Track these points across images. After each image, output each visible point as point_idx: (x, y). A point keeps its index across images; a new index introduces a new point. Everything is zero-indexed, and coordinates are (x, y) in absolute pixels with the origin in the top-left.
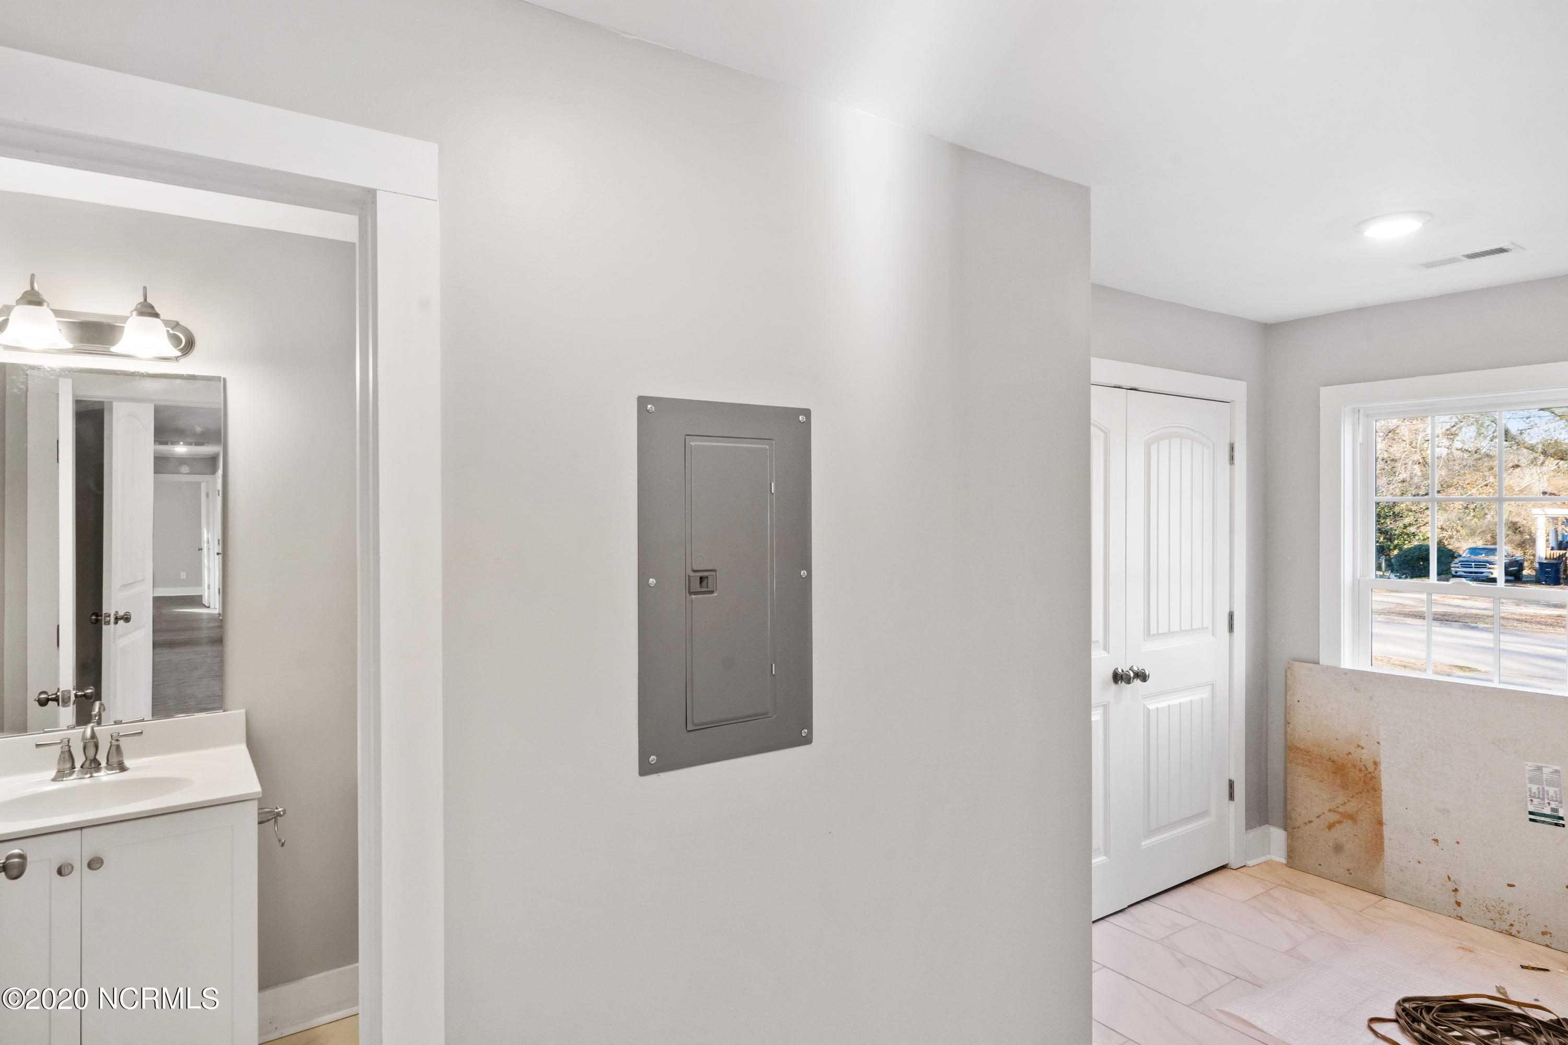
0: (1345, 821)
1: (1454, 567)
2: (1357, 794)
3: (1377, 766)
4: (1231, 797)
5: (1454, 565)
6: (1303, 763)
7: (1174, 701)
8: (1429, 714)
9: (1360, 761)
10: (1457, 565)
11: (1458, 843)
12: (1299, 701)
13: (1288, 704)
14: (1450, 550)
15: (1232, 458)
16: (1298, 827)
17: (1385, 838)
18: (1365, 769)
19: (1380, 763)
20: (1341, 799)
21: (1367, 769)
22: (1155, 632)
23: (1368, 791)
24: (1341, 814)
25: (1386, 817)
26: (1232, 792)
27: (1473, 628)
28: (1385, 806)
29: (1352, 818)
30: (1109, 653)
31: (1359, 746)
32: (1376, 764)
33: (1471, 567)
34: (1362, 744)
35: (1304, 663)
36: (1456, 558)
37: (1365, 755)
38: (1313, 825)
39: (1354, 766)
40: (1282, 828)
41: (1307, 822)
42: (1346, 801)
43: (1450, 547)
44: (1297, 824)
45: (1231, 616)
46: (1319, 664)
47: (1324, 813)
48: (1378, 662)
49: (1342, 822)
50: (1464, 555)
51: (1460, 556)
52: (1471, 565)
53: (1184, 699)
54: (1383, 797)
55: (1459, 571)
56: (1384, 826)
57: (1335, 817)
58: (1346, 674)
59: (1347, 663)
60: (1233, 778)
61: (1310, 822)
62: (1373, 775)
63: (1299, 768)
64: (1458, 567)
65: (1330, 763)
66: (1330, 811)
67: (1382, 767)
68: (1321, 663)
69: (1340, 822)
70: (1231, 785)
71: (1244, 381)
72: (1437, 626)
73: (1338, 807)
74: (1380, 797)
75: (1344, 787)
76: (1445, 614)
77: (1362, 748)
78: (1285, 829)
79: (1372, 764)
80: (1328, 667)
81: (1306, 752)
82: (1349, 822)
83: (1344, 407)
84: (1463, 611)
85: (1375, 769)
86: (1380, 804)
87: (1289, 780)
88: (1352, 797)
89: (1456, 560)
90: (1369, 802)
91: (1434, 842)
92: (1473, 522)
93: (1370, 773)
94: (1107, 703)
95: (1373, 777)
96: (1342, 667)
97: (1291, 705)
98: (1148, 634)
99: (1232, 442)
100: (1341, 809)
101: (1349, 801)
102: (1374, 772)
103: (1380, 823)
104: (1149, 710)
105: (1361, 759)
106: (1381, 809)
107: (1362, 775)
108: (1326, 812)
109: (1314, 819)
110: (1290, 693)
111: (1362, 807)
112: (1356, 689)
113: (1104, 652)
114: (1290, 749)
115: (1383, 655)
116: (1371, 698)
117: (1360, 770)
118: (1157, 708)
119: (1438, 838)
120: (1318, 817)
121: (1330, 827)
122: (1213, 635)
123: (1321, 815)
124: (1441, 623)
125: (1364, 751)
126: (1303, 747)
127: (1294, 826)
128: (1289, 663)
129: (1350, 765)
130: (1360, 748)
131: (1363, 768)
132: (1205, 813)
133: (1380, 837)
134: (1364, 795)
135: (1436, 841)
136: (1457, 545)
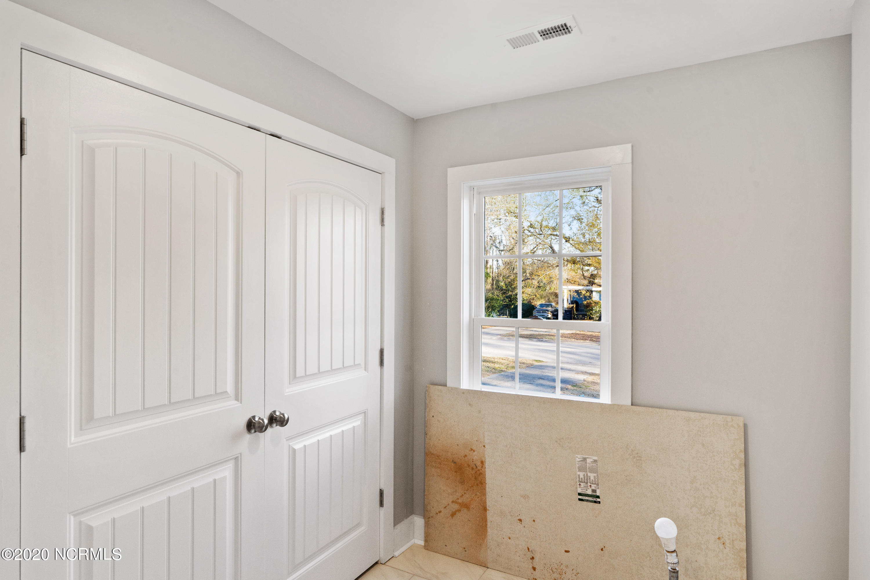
0: (462, 509)
1: (534, 313)
2: (471, 487)
3: (483, 464)
4: (381, 504)
5: (534, 312)
6: (436, 466)
7: (324, 435)
8: (516, 421)
9: (473, 461)
10: (535, 312)
11: (534, 521)
12: (433, 416)
13: (426, 419)
14: (533, 306)
15: (382, 220)
16: (432, 517)
17: (488, 521)
18: (475, 467)
19: (485, 462)
20: (459, 494)
21: (477, 467)
22: (303, 374)
23: (477, 485)
24: (460, 504)
25: (489, 504)
26: (382, 500)
27: (542, 341)
28: (488, 495)
29: (466, 506)
30: (241, 403)
31: (472, 449)
32: (482, 463)
33: (541, 313)
34: (474, 448)
35: (436, 386)
36: (535, 309)
37: (475, 456)
38: (442, 514)
39: (469, 466)
40: (421, 515)
41: (438, 512)
42: (463, 494)
43: (533, 304)
44: (431, 515)
45: (382, 352)
46: (445, 385)
47: (449, 505)
48: (503, 361)
49: (460, 510)
50: (538, 307)
51: (536, 308)
52: (541, 312)
53: (335, 431)
54: (487, 489)
55: (536, 315)
56: (488, 512)
57: (456, 507)
58: (463, 393)
59: (465, 384)
60: (382, 487)
61: (440, 512)
62: (481, 471)
63: (433, 469)
64: (536, 313)
65: (453, 464)
66: (453, 502)
67: (487, 465)
68: (448, 385)
69: (459, 511)
70: (381, 493)
71: (394, 158)
72: (527, 341)
73: (458, 499)
74: (485, 489)
75: (462, 482)
76: (531, 335)
77: (474, 451)
78: (424, 518)
79: (480, 463)
80: (452, 388)
81: (438, 456)
82: (465, 510)
83: (464, 184)
84: (537, 333)
85: (482, 467)
86: (485, 494)
87: (426, 479)
88: (467, 491)
89: (535, 310)
90: (478, 493)
91: (519, 521)
92: (541, 293)
93: (479, 470)
94: (239, 455)
95: (480, 474)
96: (462, 388)
97: (428, 419)
98: (294, 377)
99: (383, 207)
100: (460, 501)
101: (465, 493)
102: (481, 470)
103: (485, 509)
104: (294, 450)
105: (473, 459)
106: (486, 498)
107: (474, 472)
108: (450, 503)
109: (442, 509)
110: (427, 410)
111: (473, 497)
112: (470, 405)
113: (236, 402)
114: (428, 454)
115: (506, 357)
116: (480, 412)
117: (473, 469)
118: (305, 446)
119: (521, 518)
120: (445, 508)
121: (453, 515)
122: (365, 370)
123: (447, 506)
124: (529, 340)
125: (476, 453)
126: (435, 452)
127: (429, 517)
128: (427, 387)
129: (466, 465)
130: (472, 451)
131: (474, 467)
132: (358, 525)
133: (484, 520)
134: (475, 488)
135: (520, 520)
136: (536, 303)
